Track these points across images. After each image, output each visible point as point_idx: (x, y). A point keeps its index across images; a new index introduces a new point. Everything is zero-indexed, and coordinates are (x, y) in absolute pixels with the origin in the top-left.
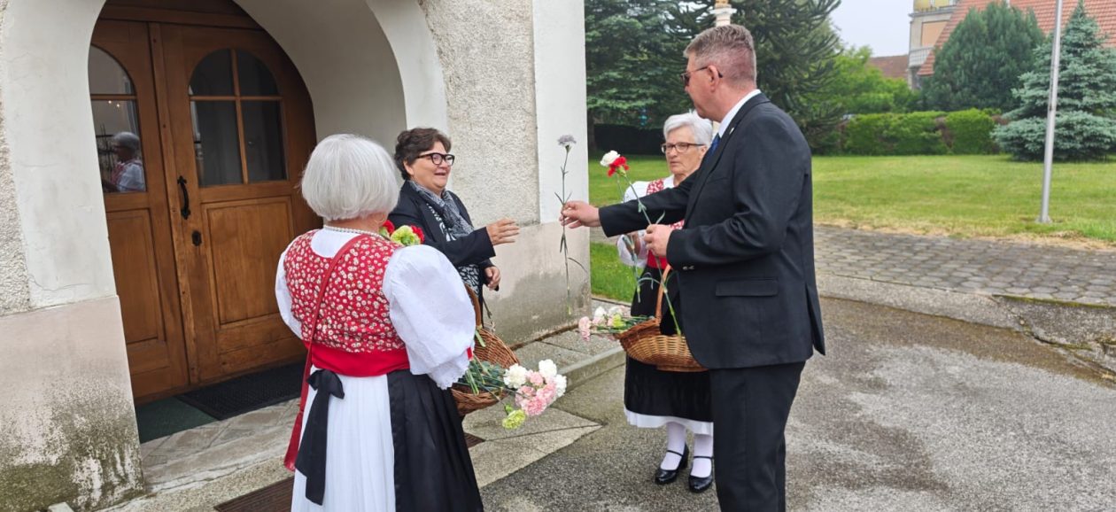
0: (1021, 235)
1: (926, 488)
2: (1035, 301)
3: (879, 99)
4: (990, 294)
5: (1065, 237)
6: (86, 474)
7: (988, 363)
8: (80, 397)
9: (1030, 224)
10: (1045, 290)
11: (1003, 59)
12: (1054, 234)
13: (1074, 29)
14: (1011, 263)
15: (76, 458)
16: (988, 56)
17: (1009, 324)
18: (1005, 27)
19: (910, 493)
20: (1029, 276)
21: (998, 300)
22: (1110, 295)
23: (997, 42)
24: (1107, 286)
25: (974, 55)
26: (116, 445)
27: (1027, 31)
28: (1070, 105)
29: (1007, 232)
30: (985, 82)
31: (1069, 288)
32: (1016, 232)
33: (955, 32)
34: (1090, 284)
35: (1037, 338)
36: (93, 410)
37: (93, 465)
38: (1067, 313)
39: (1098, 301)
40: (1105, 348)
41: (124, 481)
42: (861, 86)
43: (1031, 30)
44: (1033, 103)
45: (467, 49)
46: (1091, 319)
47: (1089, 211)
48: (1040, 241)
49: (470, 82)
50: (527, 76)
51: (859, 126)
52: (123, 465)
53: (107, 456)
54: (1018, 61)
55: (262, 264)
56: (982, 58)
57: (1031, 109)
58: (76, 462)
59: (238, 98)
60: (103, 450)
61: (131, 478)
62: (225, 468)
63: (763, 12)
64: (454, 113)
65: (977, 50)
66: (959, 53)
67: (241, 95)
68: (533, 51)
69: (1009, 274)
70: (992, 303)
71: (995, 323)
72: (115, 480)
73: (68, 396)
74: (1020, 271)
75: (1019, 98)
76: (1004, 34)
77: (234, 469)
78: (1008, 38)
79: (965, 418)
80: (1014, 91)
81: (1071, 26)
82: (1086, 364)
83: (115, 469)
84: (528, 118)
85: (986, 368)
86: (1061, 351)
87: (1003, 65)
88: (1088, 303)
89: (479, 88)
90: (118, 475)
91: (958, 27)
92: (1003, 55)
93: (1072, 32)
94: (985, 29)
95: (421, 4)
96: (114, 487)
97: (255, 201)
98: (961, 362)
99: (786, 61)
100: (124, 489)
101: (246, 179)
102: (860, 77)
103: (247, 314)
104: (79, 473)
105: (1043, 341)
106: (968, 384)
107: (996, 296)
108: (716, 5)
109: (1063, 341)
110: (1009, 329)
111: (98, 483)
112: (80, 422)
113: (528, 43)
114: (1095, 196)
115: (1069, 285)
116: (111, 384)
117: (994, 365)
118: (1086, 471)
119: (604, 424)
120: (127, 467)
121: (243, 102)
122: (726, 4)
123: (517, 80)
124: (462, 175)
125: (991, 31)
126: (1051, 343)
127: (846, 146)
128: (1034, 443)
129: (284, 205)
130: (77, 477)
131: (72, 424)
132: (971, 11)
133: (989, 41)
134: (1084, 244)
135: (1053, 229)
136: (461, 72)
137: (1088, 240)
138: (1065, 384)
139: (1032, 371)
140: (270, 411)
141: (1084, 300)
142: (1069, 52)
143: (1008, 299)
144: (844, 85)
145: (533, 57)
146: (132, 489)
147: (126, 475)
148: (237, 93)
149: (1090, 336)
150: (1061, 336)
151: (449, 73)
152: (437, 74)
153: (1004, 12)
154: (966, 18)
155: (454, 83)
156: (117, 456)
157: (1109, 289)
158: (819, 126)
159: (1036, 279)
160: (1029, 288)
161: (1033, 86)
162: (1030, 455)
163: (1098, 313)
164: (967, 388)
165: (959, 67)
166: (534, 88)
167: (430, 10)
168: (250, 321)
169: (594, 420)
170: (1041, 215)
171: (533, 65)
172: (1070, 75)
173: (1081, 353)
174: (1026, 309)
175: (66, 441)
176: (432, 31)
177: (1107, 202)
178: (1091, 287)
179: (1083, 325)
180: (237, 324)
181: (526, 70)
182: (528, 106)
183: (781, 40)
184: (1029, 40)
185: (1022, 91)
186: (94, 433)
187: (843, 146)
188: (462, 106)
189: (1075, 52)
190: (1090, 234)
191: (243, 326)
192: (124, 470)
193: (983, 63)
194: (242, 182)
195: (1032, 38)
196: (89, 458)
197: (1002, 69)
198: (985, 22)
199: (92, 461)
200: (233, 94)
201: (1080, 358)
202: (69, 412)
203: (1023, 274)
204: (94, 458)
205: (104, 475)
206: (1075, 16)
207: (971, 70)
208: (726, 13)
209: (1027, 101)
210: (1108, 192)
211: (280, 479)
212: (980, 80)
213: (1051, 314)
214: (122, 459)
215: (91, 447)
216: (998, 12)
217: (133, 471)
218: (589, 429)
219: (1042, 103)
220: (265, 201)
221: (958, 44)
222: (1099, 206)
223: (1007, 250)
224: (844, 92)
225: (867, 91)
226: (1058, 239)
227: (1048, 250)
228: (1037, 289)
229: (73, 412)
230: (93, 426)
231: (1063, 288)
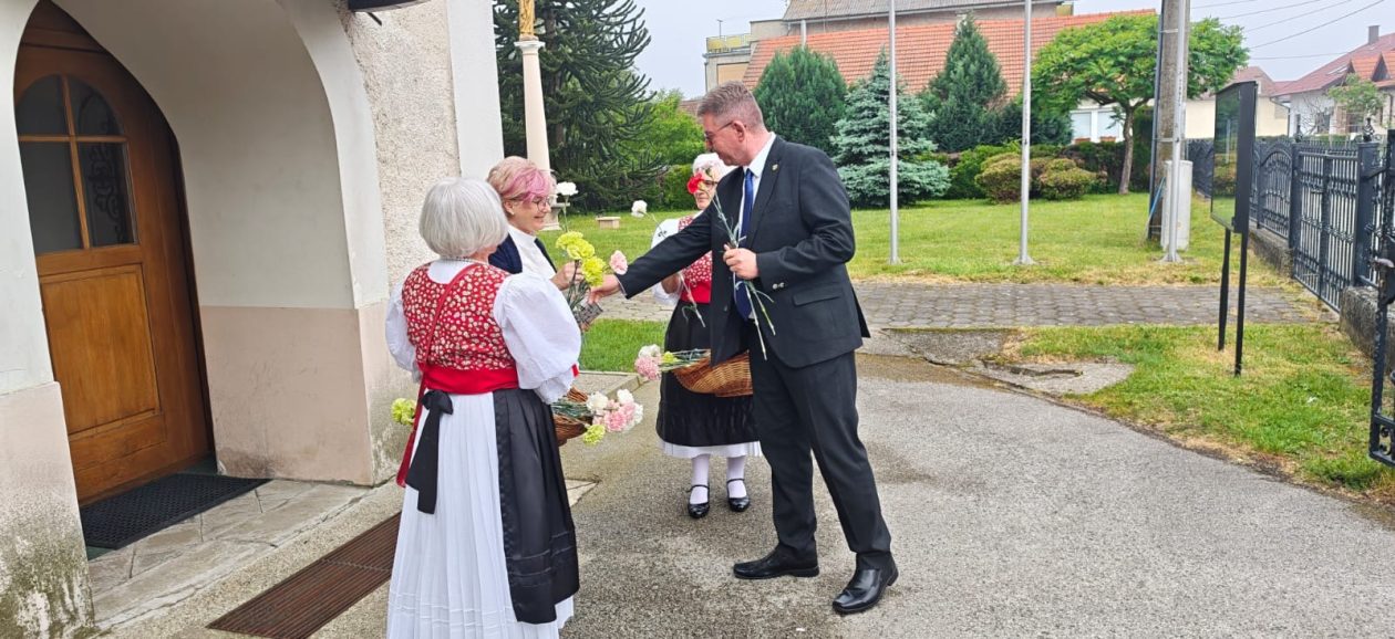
0: (880, 275)
1: (915, 479)
2: (918, 331)
3: (696, 148)
4: (879, 329)
5: (918, 274)
6: (31, 613)
7: (904, 384)
8: (21, 513)
9: (884, 265)
10: (920, 321)
11: (812, 107)
12: (905, 272)
13: (879, 76)
14: (882, 301)
15: (20, 594)
16: (798, 101)
17: (906, 353)
18: (811, 72)
19: (906, 485)
20: (904, 311)
21: (888, 333)
22: (974, 320)
23: (805, 87)
24: (970, 313)
25: (784, 101)
26: (63, 573)
27: (831, 77)
28: (882, 152)
29: (869, 274)
30: (797, 130)
31: (940, 318)
32: (876, 274)
33: (764, 77)
34: (955, 313)
35: (931, 362)
36: (36, 530)
37: (39, 600)
38: (947, 338)
39: (967, 326)
40: (986, 364)
41: (73, 618)
42: (674, 132)
43: (834, 76)
44: (850, 150)
45: (391, 83)
46: (968, 341)
47: (926, 251)
48: (898, 280)
49: (395, 120)
50: (448, 113)
51: (679, 177)
52: (72, 597)
53: (54, 586)
54: (827, 108)
55: (111, 353)
56: (792, 104)
57: (847, 156)
58: (19, 599)
59: (74, 140)
60: (49, 581)
61: (81, 613)
62: (178, 592)
63: (570, 47)
64: (383, 154)
65: (787, 96)
66: (769, 99)
67: (79, 133)
68: (452, 87)
69: (886, 311)
70: (884, 337)
71: (893, 353)
72: (64, 618)
73: (8, 514)
74: (893, 307)
75: (837, 145)
76: (811, 80)
77: (192, 590)
78: (814, 84)
79: (913, 427)
80: (832, 138)
81: (876, 73)
82: (977, 377)
83: (63, 602)
84: (452, 162)
85: (906, 388)
86: (955, 370)
87: (812, 112)
88: (960, 328)
89: (404, 126)
90: (67, 611)
91: (766, 72)
92: (812, 102)
93: (878, 79)
94: (793, 75)
95: (346, 31)
96: (63, 626)
97: (99, 272)
98: (884, 386)
99: (599, 104)
100: (73, 628)
101: (87, 243)
102: (674, 123)
103: (96, 421)
104: (23, 613)
105: (936, 364)
106: (900, 402)
107: (884, 330)
108: (521, 36)
109: (952, 361)
110: (906, 357)
111: (45, 624)
112: (23, 546)
113: (446, 78)
114: (925, 238)
115: (939, 315)
116: (54, 495)
117: (911, 386)
118: (1021, 450)
119: (597, 481)
120: (76, 600)
121: (79, 144)
122: (532, 36)
123: (438, 119)
124: (393, 227)
125: (798, 78)
126: (943, 364)
127: (667, 200)
128: (974, 437)
129: (133, 277)
130: (22, 617)
131: (13, 550)
132: (777, 56)
133: (797, 86)
134: (935, 280)
135: (906, 269)
136: (387, 109)
137: (937, 276)
138: (973, 394)
139: (942, 386)
140: (179, 531)
141: (954, 326)
142: (877, 99)
143: (895, 331)
144: (658, 132)
145: (452, 94)
146: (82, 627)
147: (76, 610)
148: (72, 132)
149: (972, 355)
150: (949, 358)
151: (376, 110)
152: (366, 111)
153: (808, 57)
154: (773, 61)
155: (382, 121)
156: (65, 586)
157: (970, 316)
158: (640, 178)
159: (910, 313)
160: (909, 320)
161: (848, 133)
162: (977, 445)
163: (972, 335)
164: (901, 405)
165: (771, 113)
166: (455, 128)
167: (355, 38)
168: (100, 429)
169: (584, 480)
170: (891, 256)
171: (453, 102)
172: (880, 123)
173: (970, 370)
174: (914, 338)
175: (7, 572)
176: (358, 61)
177: (938, 242)
178: (957, 316)
179: (963, 347)
180: (85, 434)
181: (446, 108)
182: (450, 147)
183: (594, 81)
184: (834, 87)
185: (838, 139)
186: (38, 559)
187: (663, 200)
188: (390, 147)
189: (882, 99)
190: (937, 271)
191: (92, 437)
192: (73, 603)
193: (793, 109)
194: (81, 246)
195: (836, 84)
196: (34, 592)
197: (812, 116)
198: (793, 67)
199: (37, 596)
200: (65, 132)
201: (971, 373)
202: (10, 534)
203: (897, 310)
204: (40, 591)
205: (52, 612)
206: (879, 64)
207: (783, 117)
208: (533, 46)
209: (844, 149)
210: (934, 234)
211: (265, 589)
212: (792, 127)
213: (935, 340)
214: (71, 589)
215: (36, 577)
216: (803, 57)
217: (83, 604)
218: (586, 489)
219: (858, 150)
220: (111, 271)
221: (767, 89)
222: (932, 246)
223: (874, 290)
224: (657, 140)
225: (681, 140)
226: (913, 277)
227: (909, 287)
228: (914, 321)
229: (13, 533)
230: (36, 551)
231: (936, 318)
